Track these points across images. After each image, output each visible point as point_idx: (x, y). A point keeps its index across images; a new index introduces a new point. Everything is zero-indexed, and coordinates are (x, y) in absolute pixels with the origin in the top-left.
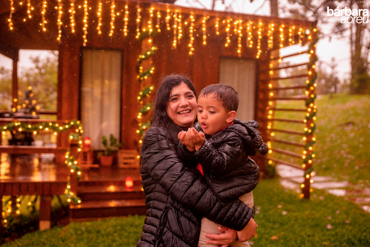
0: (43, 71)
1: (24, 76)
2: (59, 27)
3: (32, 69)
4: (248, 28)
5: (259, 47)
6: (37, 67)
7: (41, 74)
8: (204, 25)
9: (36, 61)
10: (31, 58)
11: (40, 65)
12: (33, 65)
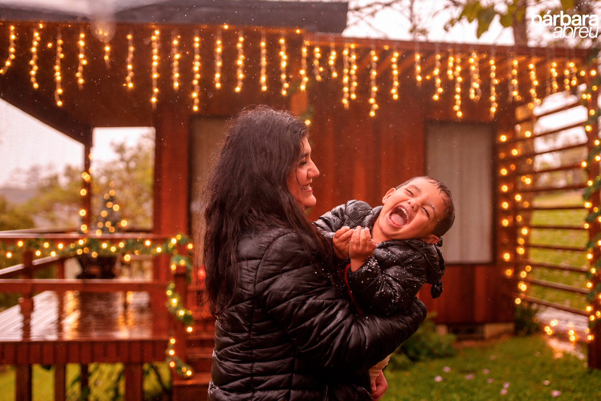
0: (132, 165)
1: (103, 175)
2: (155, 83)
3: (114, 163)
4: (473, 68)
5: (493, 98)
6: (122, 160)
7: (128, 170)
8: (395, 66)
9: (121, 149)
10: (112, 144)
11: (128, 155)
12: (116, 157)
